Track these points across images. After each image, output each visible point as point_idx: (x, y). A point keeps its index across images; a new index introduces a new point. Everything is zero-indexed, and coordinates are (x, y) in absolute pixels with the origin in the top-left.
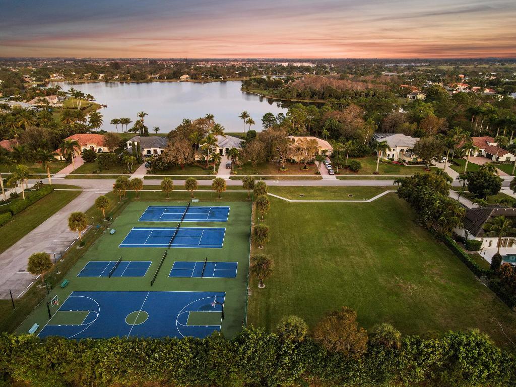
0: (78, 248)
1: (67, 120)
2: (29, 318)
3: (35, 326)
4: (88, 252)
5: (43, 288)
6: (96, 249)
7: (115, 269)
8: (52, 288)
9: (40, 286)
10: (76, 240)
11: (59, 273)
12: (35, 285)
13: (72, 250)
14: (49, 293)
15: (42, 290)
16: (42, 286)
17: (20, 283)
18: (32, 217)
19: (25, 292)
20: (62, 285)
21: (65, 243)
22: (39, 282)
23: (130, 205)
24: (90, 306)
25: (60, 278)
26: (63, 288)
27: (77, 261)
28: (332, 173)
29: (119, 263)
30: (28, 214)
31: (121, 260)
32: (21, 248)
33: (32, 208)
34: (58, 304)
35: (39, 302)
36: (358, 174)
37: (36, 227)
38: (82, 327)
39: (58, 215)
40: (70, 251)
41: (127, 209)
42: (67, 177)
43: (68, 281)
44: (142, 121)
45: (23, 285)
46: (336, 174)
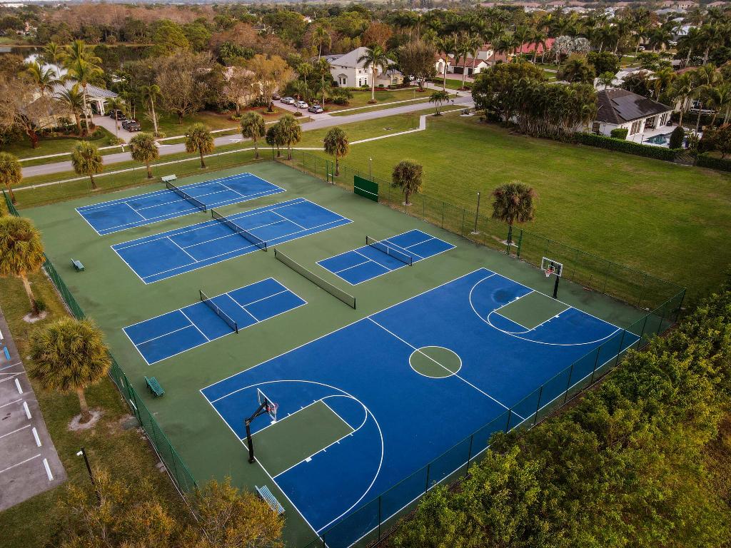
5: (99, 424)
15: (100, 429)
19: (55, 457)
46: (325, 111)
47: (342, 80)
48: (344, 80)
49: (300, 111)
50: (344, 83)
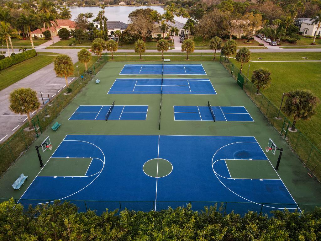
0: (65, 94)
1: (44, 10)
2: (14, 166)
3: (22, 178)
4: (76, 98)
5: (31, 132)
6: (84, 95)
7: (110, 113)
8: (41, 131)
9: (27, 130)
10: (62, 88)
11: (49, 116)
12: (21, 128)
13: (60, 96)
14: (38, 137)
15: (29, 133)
16: (29, 129)
17: (4, 126)
18: (18, 72)
19: (10, 135)
20: (53, 128)
21: (52, 91)
22: (26, 125)
23: (107, 64)
24: (90, 151)
25: (50, 122)
26: (54, 131)
27: (66, 105)
28: (275, 44)
29: (113, 107)
30: (15, 70)
31: (114, 104)
32: (6, 94)
33: (18, 66)
34: (51, 149)
35: (27, 147)
36: (297, 45)
37: (22, 79)
38: (87, 180)
39: (42, 71)
40: (57, 97)
41: (105, 66)
42: (47, 48)
43: (60, 124)
44: (104, 12)
45: (8, 128)
46: (278, 45)
47: (305, 31)
48: (306, 31)
49: (264, 43)
50: (306, 33)
